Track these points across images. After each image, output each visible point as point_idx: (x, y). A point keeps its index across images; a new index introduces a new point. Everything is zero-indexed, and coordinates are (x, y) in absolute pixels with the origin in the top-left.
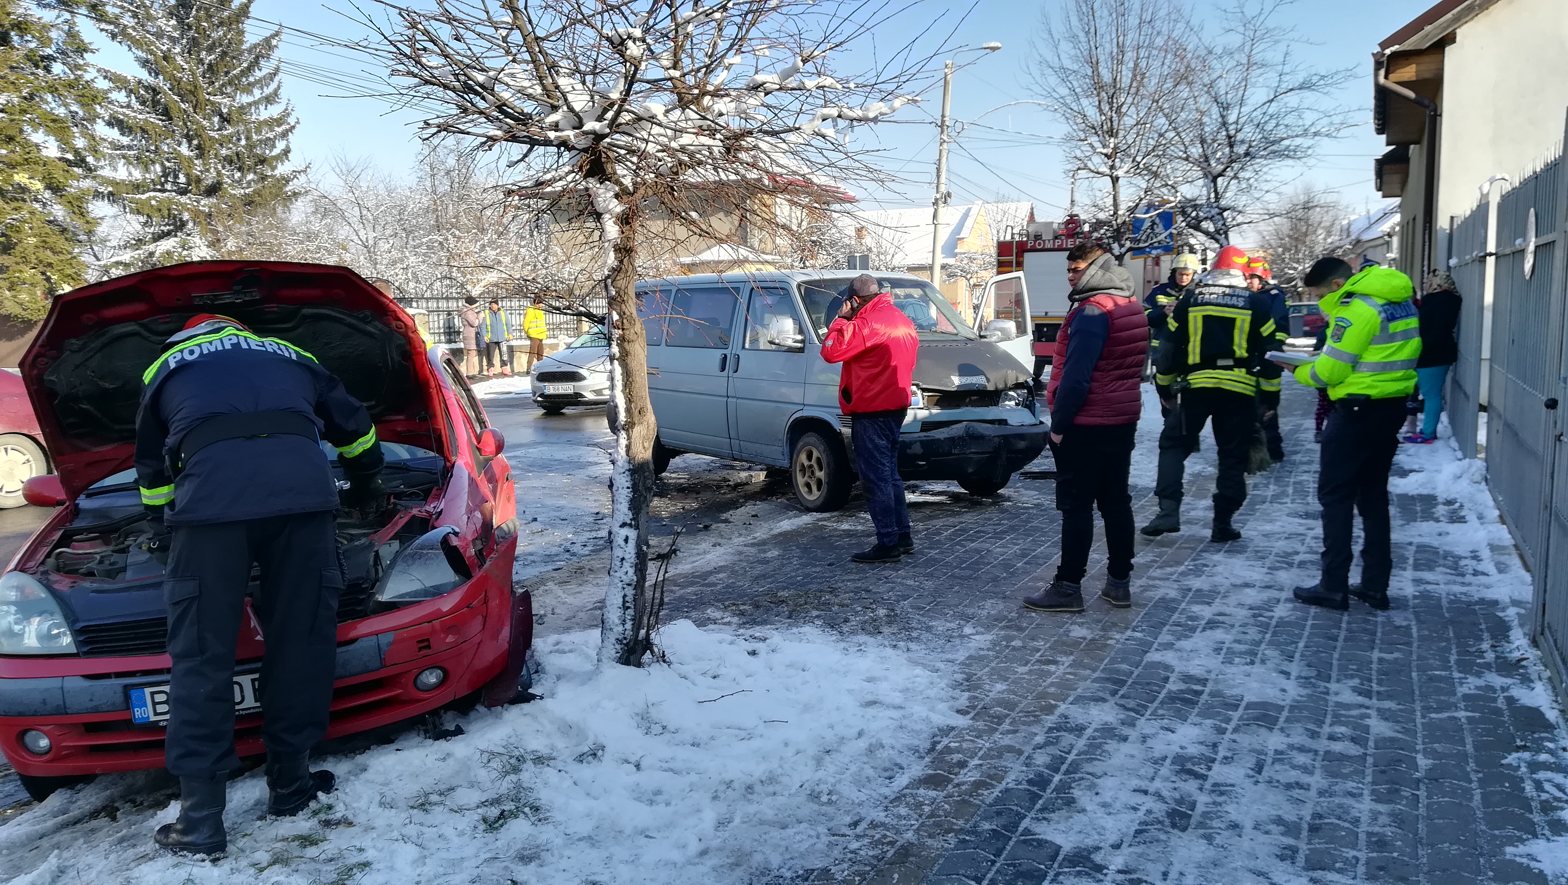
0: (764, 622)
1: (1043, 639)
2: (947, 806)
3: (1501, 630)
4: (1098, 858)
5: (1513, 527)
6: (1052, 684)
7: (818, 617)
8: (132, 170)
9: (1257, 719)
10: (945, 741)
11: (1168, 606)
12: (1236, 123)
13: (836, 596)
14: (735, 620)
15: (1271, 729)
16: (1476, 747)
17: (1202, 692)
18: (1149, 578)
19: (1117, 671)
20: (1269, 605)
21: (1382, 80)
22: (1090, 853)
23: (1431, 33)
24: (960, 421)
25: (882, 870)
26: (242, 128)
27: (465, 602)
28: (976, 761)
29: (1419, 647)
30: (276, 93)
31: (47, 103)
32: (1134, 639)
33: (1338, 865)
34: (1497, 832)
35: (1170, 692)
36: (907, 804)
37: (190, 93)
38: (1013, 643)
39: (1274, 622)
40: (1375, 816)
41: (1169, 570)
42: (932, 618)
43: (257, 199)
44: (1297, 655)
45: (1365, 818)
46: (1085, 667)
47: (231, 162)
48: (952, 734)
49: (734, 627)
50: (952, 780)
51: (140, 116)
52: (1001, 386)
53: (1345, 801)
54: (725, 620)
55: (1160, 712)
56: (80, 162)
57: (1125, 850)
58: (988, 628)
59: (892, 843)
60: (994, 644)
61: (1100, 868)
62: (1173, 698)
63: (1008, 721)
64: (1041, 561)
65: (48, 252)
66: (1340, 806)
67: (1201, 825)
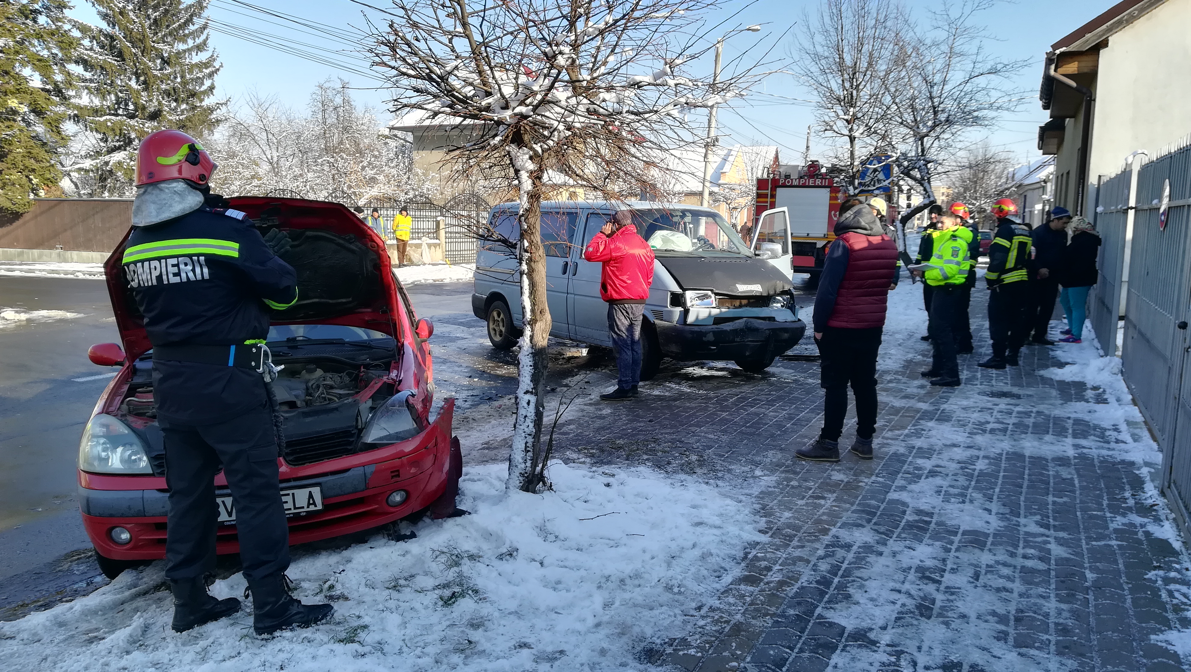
0: (609, 463)
1: (813, 481)
2: (762, 598)
3: (1138, 484)
4: (872, 635)
5: (1143, 409)
6: (824, 514)
7: (647, 459)
8: (93, 98)
9: (971, 542)
10: (754, 552)
11: (898, 459)
12: (940, 97)
13: (659, 445)
14: (588, 460)
15: (982, 550)
16: (1126, 566)
17: (930, 522)
18: (883, 438)
19: (869, 506)
20: (973, 460)
21: (1052, 72)
22: (866, 632)
23: (1090, 39)
24: (742, 318)
25: (723, 640)
26: (178, 69)
27: (423, 445)
28: (777, 567)
29: (1081, 494)
30: (205, 42)
31: (34, 46)
32: (879, 483)
33: (1036, 645)
34: (1144, 625)
35: (908, 521)
36: (734, 595)
37: (139, 41)
38: (792, 483)
39: (976, 473)
40: (1059, 612)
41: (897, 432)
42: (731, 463)
43: (189, 124)
44: (995, 497)
45: (1053, 613)
46: (845, 502)
47: (169, 95)
48: (758, 547)
49: (588, 465)
50: (763, 579)
51: (100, 57)
52: (772, 293)
53: (1038, 601)
54: (581, 460)
55: (903, 535)
56: (58, 92)
57: (890, 631)
58: (772, 472)
59: (727, 622)
60: (779, 483)
61: (874, 643)
62: (910, 526)
63: (796, 539)
64: (804, 423)
65: (32, 161)
66: (1035, 604)
67: (940, 615)
